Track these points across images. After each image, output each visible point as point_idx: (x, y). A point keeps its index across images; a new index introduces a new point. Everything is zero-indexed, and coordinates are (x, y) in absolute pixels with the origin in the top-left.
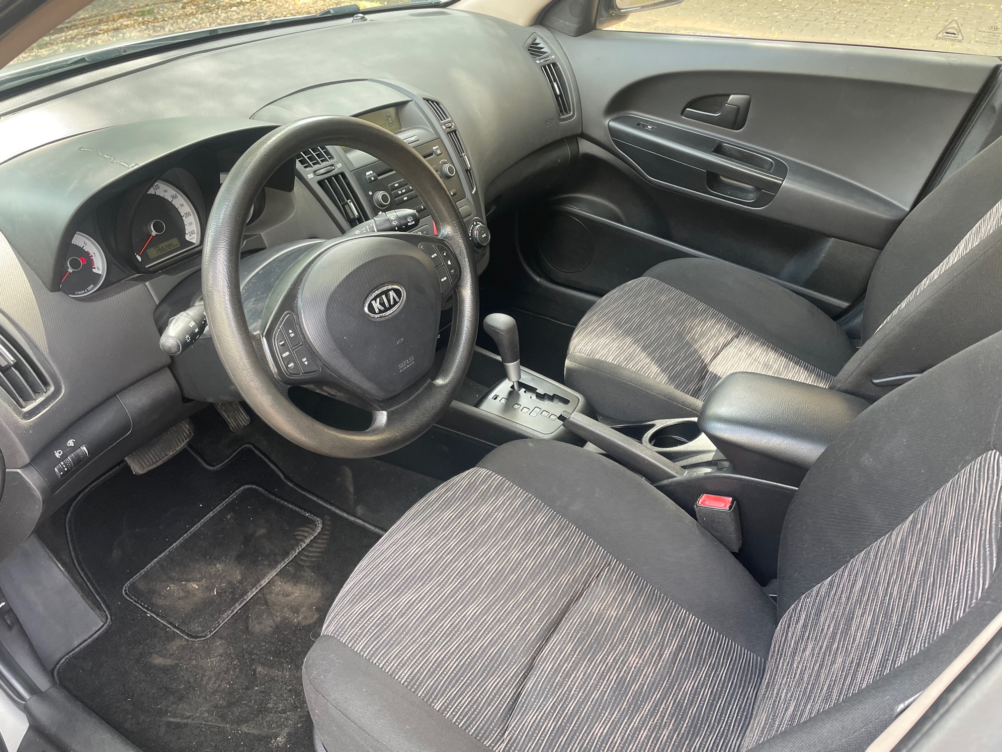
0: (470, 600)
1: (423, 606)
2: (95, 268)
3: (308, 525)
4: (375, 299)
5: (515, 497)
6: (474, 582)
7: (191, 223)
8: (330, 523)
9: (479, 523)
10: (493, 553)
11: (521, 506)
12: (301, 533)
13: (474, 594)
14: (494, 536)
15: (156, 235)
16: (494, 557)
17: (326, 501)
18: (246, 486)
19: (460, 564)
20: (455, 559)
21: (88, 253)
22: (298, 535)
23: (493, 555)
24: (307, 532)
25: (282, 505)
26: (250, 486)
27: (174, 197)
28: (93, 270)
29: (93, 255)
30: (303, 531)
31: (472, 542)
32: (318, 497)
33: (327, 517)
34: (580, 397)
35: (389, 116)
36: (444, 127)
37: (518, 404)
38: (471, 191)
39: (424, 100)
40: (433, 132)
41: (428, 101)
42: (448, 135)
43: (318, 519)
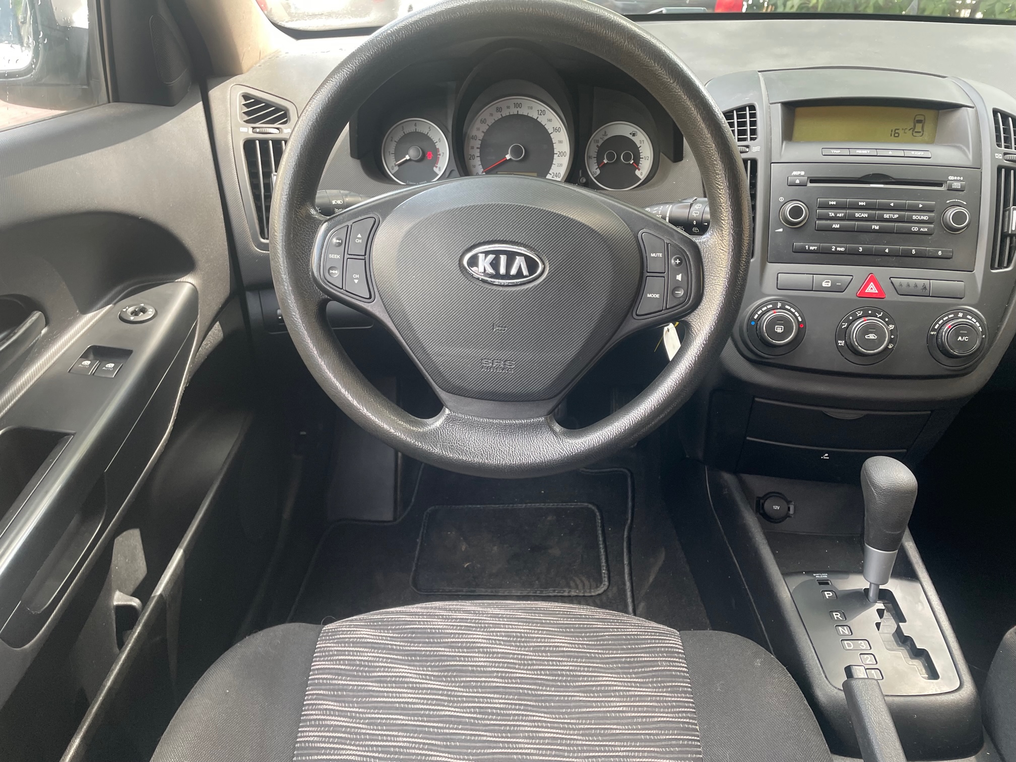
0: (456, 747)
1: (408, 696)
2: (437, 167)
3: (591, 580)
4: (487, 253)
5: (668, 707)
6: (486, 736)
7: (561, 165)
8: (610, 596)
9: (581, 686)
10: (548, 733)
11: (662, 725)
12: (578, 582)
13: (469, 748)
14: (578, 719)
15: (510, 159)
16: (545, 738)
17: (631, 574)
18: (590, 506)
19: (498, 702)
20: (504, 692)
21: (437, 150)
22: (574, 581)
23: (546, 735)
24: (584, 585)
25: (598, 545)
26: (593, 508)
27: (557, 130)
28: (435, 168)
29: (442, 154)
30: (582, 582)
31: (543, 695)
32: (630, 564)
33: (615, 589)
34: (969, 689)
35: (919, 121)
36: (999, 156)
37: (844, 615)
38: (992, 267)
39: (995, 112)
40: (970, 156)
41: (1005, 116)
42: (999, 169)
43: (607, 583)
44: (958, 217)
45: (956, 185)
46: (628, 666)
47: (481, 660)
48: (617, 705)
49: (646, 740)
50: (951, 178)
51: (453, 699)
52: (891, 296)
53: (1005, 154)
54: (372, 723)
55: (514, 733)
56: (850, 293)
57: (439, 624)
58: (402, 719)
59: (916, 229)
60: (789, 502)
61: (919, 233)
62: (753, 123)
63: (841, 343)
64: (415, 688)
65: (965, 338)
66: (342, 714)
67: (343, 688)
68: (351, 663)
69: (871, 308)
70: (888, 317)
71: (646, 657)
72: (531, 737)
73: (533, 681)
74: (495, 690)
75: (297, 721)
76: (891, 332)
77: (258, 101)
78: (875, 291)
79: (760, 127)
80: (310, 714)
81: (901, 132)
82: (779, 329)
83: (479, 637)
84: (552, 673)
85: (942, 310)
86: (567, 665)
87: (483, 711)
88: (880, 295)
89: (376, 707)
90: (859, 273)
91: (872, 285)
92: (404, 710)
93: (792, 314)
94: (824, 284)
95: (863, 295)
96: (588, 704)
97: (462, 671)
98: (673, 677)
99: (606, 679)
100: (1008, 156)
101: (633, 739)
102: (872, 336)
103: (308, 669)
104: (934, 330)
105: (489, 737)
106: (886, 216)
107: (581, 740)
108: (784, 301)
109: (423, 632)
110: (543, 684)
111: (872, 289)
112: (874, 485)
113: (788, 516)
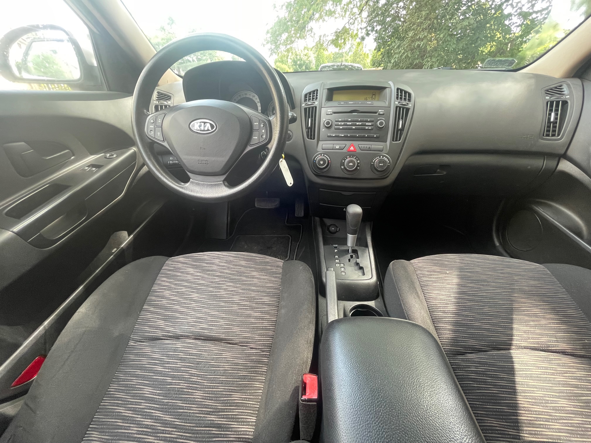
5: (272, 282)
9: (245, 275)
10: (231, 289)
11: (269, 287)
14: (242, 285)
16: (229, 290)
17: (296, 255)
20: (220, 277)
25: (288, 247)
26: (289, 236)
31: (232, 278)
34: (374, 279)
35: (374, 95)
36: (397, 103)
37: (339, 257)
38: (393, 141)
39: (398, 89)
40: (387, 104)
41: (401, 90)
42: (397, 107)
43: (288, 257)
44: (381, 123)
45: (382, 113)
46: (262, 270)
47: (215, 267)
48: (256, 281)
49: (262, 292)
50: (380, 111)
51: (203, 278)
52: (358, 151)
53: (399, 102)
54: (176, 285)
55: (220, 288)
56: (345, 150)
57: (206, 257)
58: (186, 284)
59: (367, 128)
60: (337, 227)
61: (368, 129)
62: (317, 95)
63: (342, 167)
64: (192, 275)
65: (382, 164)
66: (167, 282)
67: (169, 274)
68: (174, 267)
69: (352, 155)
70: (357, 158)
71: (269, 267)
72: (225, 290)
73: (230, 274)
74: (218, 276)
75: (153, 283)
76: (358, 163)
77: (162, 94)
78: (353, 149)
79: (318, 97)
80: (157, 281)
81: (368, 98)
82: (322, 163)
83: (217, 261)
84: (237, 271)
85: (375, 156)
86: (243, 269)
87: (212, 282)
88: (354, 151)
89: (178, 280)
90: (348, 143)
91: (352, 147)
92: (187, 281)
93: (327, 158)
94: (337, 147)
95: (349, 151)
96: (247, 281)
97: (208, 270)
98: (276, 273)
99: (254, 274)
100: (400, 103)
101: (258, 291)
102: (351, 164)
103: (161, 269)
104: (372, 162)
105: (211, 289)
106: (357, 124)
107: (241, 291)
108: (324, 154)
109: (200, 259)
110: (234, 275)
111: (352, 148)
112: (348, 213)
113: (337, 231)
